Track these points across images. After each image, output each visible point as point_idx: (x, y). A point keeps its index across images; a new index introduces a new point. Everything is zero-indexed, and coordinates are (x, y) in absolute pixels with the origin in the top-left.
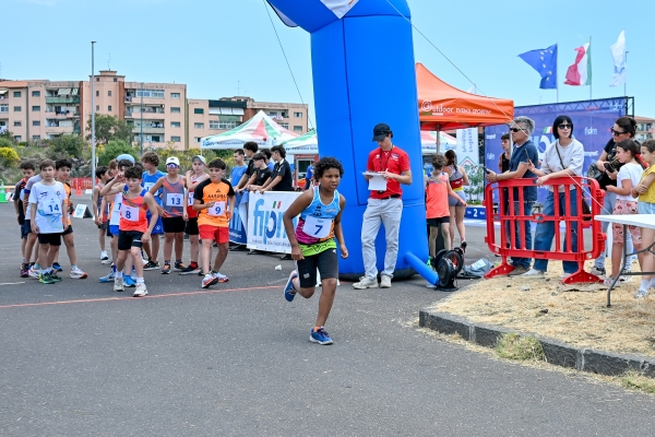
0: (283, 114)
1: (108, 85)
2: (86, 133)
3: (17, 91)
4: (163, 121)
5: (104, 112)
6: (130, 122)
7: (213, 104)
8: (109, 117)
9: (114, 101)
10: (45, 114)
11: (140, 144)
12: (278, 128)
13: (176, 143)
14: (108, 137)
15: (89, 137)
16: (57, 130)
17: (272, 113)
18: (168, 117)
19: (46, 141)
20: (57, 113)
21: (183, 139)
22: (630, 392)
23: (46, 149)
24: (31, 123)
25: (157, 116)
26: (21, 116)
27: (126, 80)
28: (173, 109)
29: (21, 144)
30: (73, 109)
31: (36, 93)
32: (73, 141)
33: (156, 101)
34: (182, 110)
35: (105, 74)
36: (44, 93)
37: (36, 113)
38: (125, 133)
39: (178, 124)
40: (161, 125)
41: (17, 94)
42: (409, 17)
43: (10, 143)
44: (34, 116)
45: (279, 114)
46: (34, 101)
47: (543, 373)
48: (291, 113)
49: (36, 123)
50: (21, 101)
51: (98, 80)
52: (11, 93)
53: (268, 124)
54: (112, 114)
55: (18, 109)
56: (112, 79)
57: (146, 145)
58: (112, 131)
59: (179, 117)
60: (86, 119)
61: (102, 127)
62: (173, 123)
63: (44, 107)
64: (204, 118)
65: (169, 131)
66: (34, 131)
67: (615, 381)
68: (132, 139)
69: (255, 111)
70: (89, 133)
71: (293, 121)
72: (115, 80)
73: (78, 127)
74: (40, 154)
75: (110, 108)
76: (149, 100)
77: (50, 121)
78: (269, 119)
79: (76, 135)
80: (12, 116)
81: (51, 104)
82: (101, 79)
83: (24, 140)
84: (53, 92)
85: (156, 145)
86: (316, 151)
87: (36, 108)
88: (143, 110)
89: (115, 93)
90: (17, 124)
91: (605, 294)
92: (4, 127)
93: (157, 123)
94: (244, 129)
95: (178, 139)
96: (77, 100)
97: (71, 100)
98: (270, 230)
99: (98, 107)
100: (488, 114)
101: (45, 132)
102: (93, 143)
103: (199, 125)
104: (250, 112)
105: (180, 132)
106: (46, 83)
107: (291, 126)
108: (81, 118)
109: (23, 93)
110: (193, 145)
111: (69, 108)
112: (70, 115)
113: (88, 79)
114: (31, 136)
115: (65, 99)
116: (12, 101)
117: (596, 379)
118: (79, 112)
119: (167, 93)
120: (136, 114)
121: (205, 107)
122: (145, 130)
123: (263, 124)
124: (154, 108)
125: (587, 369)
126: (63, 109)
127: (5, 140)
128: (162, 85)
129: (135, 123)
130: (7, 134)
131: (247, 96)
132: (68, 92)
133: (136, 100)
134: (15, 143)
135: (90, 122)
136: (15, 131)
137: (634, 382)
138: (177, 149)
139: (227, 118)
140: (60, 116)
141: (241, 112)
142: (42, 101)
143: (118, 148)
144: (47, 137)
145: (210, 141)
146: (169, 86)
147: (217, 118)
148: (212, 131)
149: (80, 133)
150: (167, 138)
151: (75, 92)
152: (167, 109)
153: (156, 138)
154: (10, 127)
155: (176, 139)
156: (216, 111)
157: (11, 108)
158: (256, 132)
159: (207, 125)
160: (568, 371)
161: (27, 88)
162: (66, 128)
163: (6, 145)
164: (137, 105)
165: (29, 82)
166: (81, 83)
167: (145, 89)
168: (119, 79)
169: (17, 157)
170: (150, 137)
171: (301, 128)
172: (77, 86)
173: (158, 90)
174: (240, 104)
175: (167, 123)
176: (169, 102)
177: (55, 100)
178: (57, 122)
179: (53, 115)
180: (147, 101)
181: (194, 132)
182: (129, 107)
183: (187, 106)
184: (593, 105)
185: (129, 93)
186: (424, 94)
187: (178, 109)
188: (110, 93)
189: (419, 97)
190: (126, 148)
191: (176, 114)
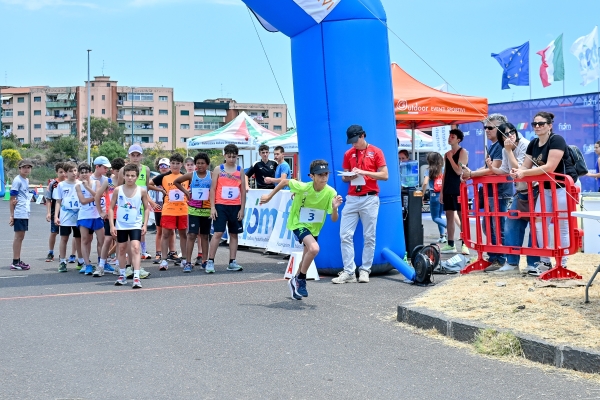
0: (263, 115)
1: (102, 89)
2: (82, 135)
3: (21, 97)
4: (152, 122)
5: (98, 115)
6: (122, 124)
7: (198, 106)
8: (103, 120)
9: (107, 105)
10: (46, 118)
12: (259, 128)
13: (164, 143)
14: (102, 139)
15: (85, 139)
16: (56, 132)
17: (253, 113)
18: (157, 118)
19: (46, 143)
20: (57, 116)
21: (170, 140)
23: (46, 150)
24: (32, 126)
25: (146, 118)
26: (24, 120)
27: (118, 85)
28: (161, 111)
29: (24, 146)
30: (70, 113)
31: (38, 99)
32: (70, 143)
33: (146, 104)
34: (170, 112)
35: (99, 80)
36: (44, 99)
37: (37, 117)
38: (117, 134)
39: (165, 125)
40: (150, 127)
41: (21, 100)
42: (385, 20)
43: (14, 145)
44: (36, 120)
45: (260, 114)
46: (36, 106)
47: (522, 369)
48: (270, 113)
49: (38, 126)
50: (24, 106)
51: (93, 85)
52: (15, 99)
53: (249, 125)
54: (105, 117)
55: (21, 113)
56: (105, 84)
58: (105, 133)
59: (167, 119)
60: (82, 122)
61: (97, 129)
62: (161, 124)
63: (44, 111)
64: (189, 120)
65: (157, 132)
66: (36, 133)
68: (123, 141)
69: (237, 112)
70: (85, 134)
71: (272, 120)
72: (109, 85)
73: (74, 129)
74: (41, 155)
75: (103, 111)
76: (140, 104)
77: (50, 124)
78: (250, 120)
79: (73, 137)
80: (16, 120)
81: (50, 109)
82: (96, 84)
83: (26, 142)
84: (53, 98)
85: (146, 145)
86: (296, 150)
87: (37, 112)
88: (134, 113)
89: (109, 97)
90: (20, 127)
92: (9, 131)
93: (147, 124)
94: (227, 129)
95: (165, 139)
96: (74, 104)
97: (68, 105)
98: (252, 226)
99: (93, 111)
100: (463, 112)
101: (45, 134)
102: (88, 144)
103: (185, 126)
104: (233, 113)
105: (167, 133)
106: (46, 89)
107: (271, 126)
108: (78, 121)
109: (26, 99)
110: (180, 145)
111: (68, 112)
112: (68, 119)
113: (84, 85)
114: (33, 139)
115: (64, 104)
116: (16, 106)
117: (576, 376)
118: (76, 115)
119: (156, 96)
120: (127, 116)
121: (191, 108)
122: (135, 131)
123: (245, 124)
124: (144, 111)
125: (566, 366)
126: (62, 113)
127: (10, 142)
128: (151, 89)
129: (126, 125)
130: (11, 137)
131: (229, 97)
132: (65, 97)
133: (127, 103)
134: (19, 145)
135: (85, 125)
136: (19, 134)
138: (164, 149)
139: (211, 119)
140: (59, 120)
141: (224, 113)
142: (42, 106)
143: (111, 148)
144: (47, 139)
145: (196, 141)
146: (157, 89)
147: (202, 119)
148: (197, 132)
149: (76, 135)
150: (156, 138)
151: (72, 97)
152: (156, 111)
153: (146, 139)
154: (14, 130)
155: (164, 139)
156: (201, 112)
157: (15, 113)
158: (238, 132)
159: (192, 125)
160: (546, 368)
161: (29, 94)
162: (64, 131)
163: (11, 147)
164: (128, 109)
165: (30, 88)
166: (77, 88)
167: (135, 93)
168: (112, 84)
169: (20, 158)
170: (139, 138)
171: (280, 127)
172: (74, 91)
173: (148, 94)
174: (223, 105)
175: (156, 125)
176: (158, 105)
177: (55, 105)
178: (56, 125)
179: (52, 119)
180: (138, 104)
181: (181, 133)
182: (121, 110)
183: (174, 108)
184: (567, 102)
185: (121, 97)
186: (399, 94)
187: (166, 111)
188: (103, 98)
189: (396, 96)
190: (118, 148)
191: (163, 116)
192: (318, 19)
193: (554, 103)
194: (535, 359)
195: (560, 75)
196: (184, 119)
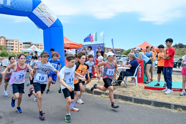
1: (2, 39)
4: (13, 46)
7: (24, 43)
11: (9, 51)
12: (37, 48)
13: (16, 51)
17: (36, 45)
18: (15, 46)
21: (18, 50)
22: (102, 98)
25: (12, 45)
27: (6, 38)
28: (16, 44)
33: (12, 42)
35: (2, 37)
38: (6, 48)
39: (17, 47)
42: (62, 27)
47: (86, 95)
48: (39, 45)
51: (0, 38)
54: (3, 45)
57: (10, 51)
58: (3, 48)
59: (17, 46)
61: (1, 47)
64: (22, 46)
65: (15, 48)
67: (99, 96)
69: (32, 45)
71: (40, 47)
72: (4, 38)
75: (3, 44)
76: (11, 42)
78: (35, 46)
85: (12, 51)
88: (9, 44)
91: (98, 80)
93: (12, 47)
100: (77, 46)
103: (21, 47)
105: (17, 49)
107: (40, 48)
110: (20, 51)
117: (96, 96)
119: (15, 41)
120: (8, 45)
121: (22, 44)
122: (10, 48)
123: (34, 47)
125: (94, 94)
128: (13, 39)
129: (8, 47)
131: (31, 42)
133: (8, 42)
137: (103, 96)
139: (27, 46)
141: (29, 45)
146: (15, 39)
147: (25, 46)
150: (14, 50)
152: (14, 44)
153: (12, 50)
156: (24, 45)
158: (32, 49)
159: (23, 47)
160: (91, 94)
171: (41, 48)
174: (29, 43)
175: (14, 47)
176: (15, 43)
180: (10, 42)
181: (20, 49)
182: (7, 44)
183: (18, 44)
184: (97, 45)
185: (7, 41)
186: (65, 42)
187: (17, 44)
188: (3, 41)
189: (64, 43)
190: (6, 51)
191: (16, 45)
192: (49, 27)
193: (95, 45)
194: (89, 93)
195: (96, 40)
196: (21, 46)
